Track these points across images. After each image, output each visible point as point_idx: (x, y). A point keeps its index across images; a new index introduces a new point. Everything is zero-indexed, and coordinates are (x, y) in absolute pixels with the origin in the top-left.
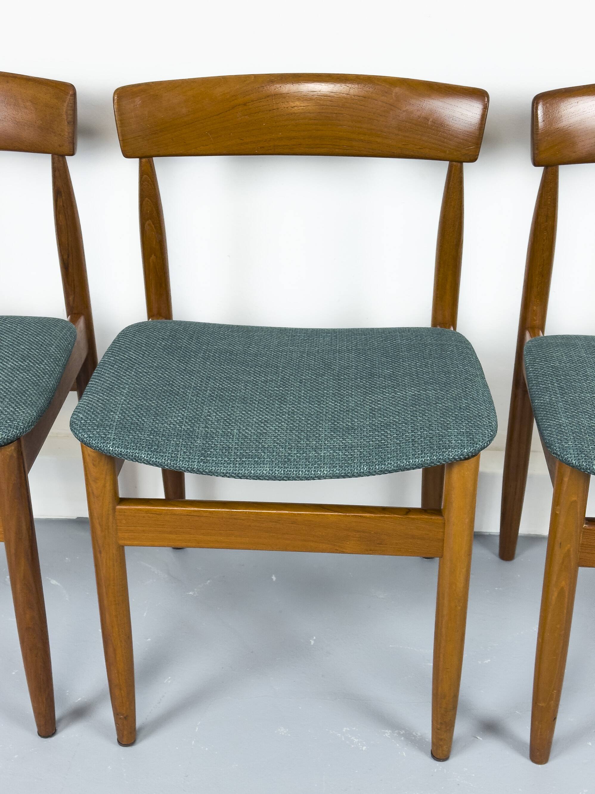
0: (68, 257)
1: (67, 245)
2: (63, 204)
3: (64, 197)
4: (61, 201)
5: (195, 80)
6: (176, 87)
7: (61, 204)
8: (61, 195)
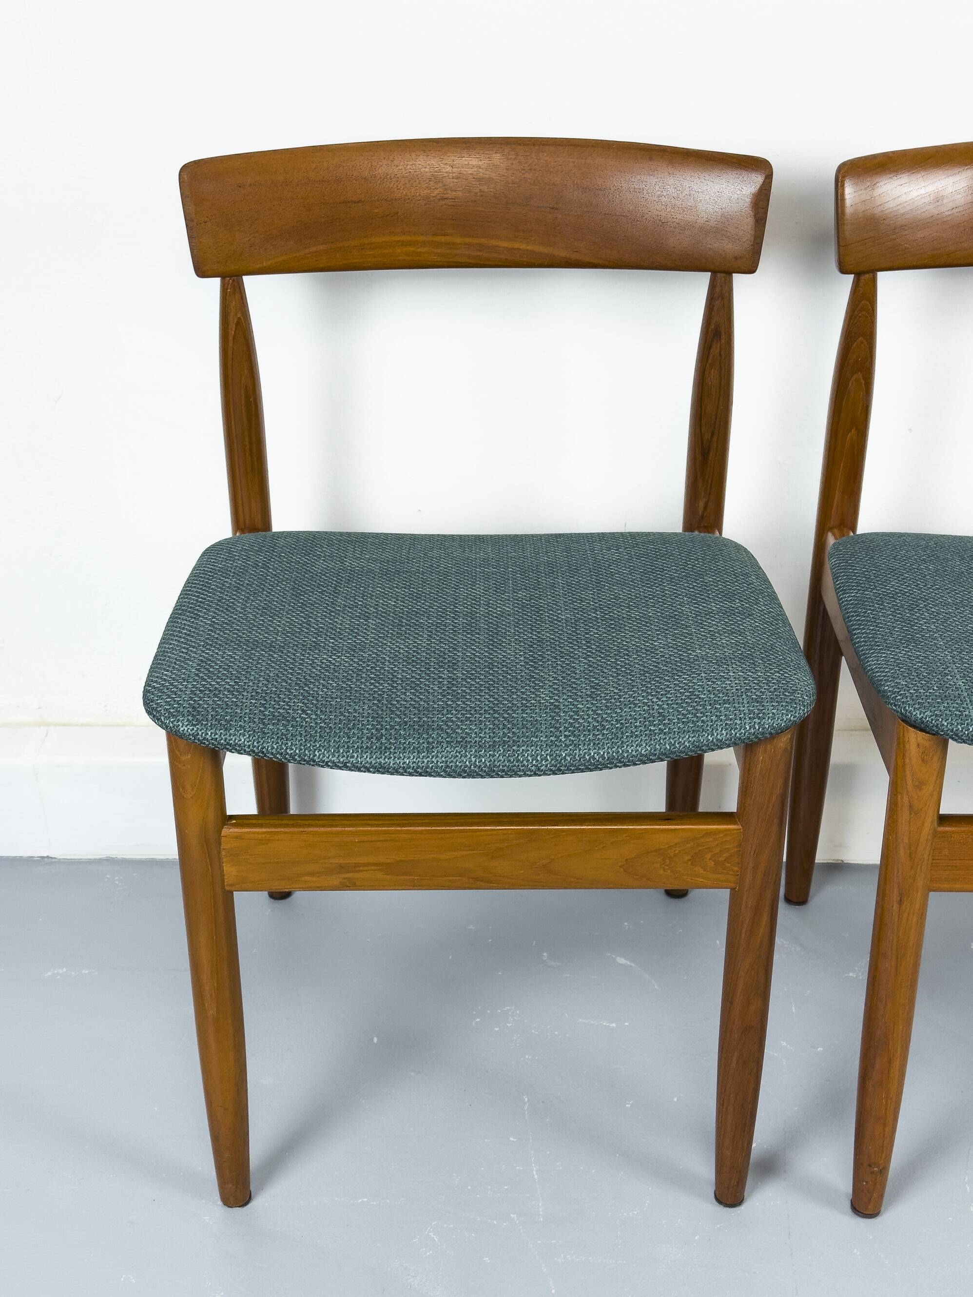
0: (712, 436)
1: (713, 417)
2: (720, 352)
3: (723, 341)
4: (718, 347)
5: (955, 147)
6: (928, 159)
7: (718, 351)
8: (720, 338)
